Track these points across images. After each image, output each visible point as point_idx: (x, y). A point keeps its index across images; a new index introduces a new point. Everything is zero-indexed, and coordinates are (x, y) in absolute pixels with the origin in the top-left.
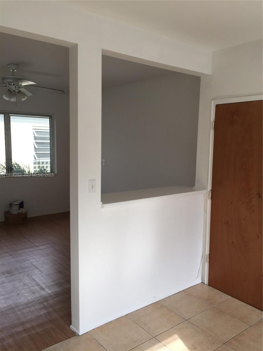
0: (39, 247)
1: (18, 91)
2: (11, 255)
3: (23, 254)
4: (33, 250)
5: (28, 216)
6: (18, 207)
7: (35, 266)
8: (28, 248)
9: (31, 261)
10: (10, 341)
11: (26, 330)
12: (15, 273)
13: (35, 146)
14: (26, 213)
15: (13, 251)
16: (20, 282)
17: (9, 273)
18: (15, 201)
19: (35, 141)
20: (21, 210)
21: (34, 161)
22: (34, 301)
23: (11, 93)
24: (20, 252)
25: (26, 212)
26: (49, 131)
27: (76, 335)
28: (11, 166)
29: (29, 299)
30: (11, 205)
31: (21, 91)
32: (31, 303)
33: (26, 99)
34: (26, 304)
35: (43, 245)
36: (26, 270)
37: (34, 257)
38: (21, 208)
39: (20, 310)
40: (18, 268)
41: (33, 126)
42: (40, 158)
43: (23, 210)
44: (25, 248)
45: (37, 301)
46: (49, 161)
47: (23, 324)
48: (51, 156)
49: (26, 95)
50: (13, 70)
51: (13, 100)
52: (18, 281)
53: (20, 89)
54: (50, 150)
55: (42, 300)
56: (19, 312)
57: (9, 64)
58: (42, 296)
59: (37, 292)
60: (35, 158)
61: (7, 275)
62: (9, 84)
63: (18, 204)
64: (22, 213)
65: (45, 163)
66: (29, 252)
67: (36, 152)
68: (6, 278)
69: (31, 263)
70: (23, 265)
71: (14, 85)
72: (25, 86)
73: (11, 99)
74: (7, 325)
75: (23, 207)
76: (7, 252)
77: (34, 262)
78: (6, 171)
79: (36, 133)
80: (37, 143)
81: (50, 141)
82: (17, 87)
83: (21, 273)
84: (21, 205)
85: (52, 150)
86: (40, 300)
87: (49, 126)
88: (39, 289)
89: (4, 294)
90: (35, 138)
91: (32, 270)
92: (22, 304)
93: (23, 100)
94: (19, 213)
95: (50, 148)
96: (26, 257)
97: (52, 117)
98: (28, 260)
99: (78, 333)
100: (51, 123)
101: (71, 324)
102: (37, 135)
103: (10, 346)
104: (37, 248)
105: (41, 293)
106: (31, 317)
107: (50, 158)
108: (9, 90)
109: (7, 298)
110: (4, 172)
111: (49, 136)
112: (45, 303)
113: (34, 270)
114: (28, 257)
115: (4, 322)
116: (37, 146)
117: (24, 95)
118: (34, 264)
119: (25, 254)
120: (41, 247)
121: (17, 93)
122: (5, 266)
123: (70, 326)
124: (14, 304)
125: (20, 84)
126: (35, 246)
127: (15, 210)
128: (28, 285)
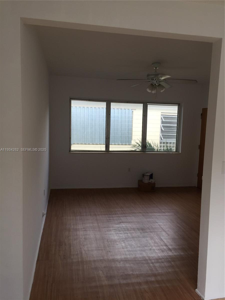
0: (165, 213)
1: (158, 84)
2: (143, 216)
3: (153, 217)
4: (160, 214)
5: (156, 186)
6: (149, 178)
7: (162, 229)
8: (156, 212)
9: (159, 224)
10: (145, 287)
11: (158, 282)
12: (147, 231)
13: (162, 129)
14: (154, 184)
15: (144, 213)
16: (151, 239)
17: (143, 230)
18: (146, 173)
19: (162, 125)
20: (151, 180)
21: (160, 141)
22: (163, 259)
23: (153, 86)
24: (150, 214)
25: (154, 182)
26: (177, 116)
27: (201, 299)
28: (145, 145)
29: (159, 256)
30: (143, 175)
31: (161, 84)
32: (161, 260)
33: (164, 91)
34: (157, 259)
35: (169, 212)
36: (156, 230)
37: (161, 221)
38: (151, 179)
39: (152, 263)
40: (149, 227)
41: (161, 113)
42: (167, 139)
43: (152, 181)
44: (155, 212)
45: (166, 259)
46: (175, 141)
47: (155, 275)
48: (177, 137)
49: (165, 88)
50: (156, 68)
51: (153, 92)
52: (150, 238)
53: (161, 83)
54: (176, 133)
55: (170, 260)
56: (151, 265)
57: (153, 64)
58: (170, 256)
59: (165, 251)
60: (161, 139)
61: (141, 231)
62: (152, 79)
63: (149, 175)
64: (152, 183)
65: (169, 143)
66: (158, 216)
67: (162, 134)
68: (140, 233)
69: (160, 225)
70: (153, 226)
71: (155, 80)
72: (164, 80)
73: (153, 91)
74: (143, 272)
75: (152, 178)
76: (141, 213)
77: (162, 225)
78: (142, 148)
79: (163, 118)
80: (163, 126)
81: (177, 125)
82: (158, 81)
83: (152, 232)
84: (151, 177)
85: (178, 133)
86: (168, 259)
87: (177, 113)
88: (167, 249)
89: (139, 246)
90: (163, 122)
91: (161, 232)
92: (154, 258)
93: (162, 91)
94: (149, 183)
95: (177, 131)
96: (155, 220)
97: (181, 104)
98: (157, 223)
99: (204, 298)
100: (179, 110)
101: (196, 288)
102: (164, 120)
103: (145, 291)
104: (164, 214)
105: (169, 253)
106: (162, 271)
107: (176, 139)
108: (152, 85)
109: (142, 250)
110: (139, 149)
111: (177, 121)
112: (172, 263)
113: (162, 232)
114: (157, 219)
115: (140, 270)
116: (163, 129)
117: (163, 87)
118: (162, 226)
119: (154, 217)
120: (167, 214)
121: (158, 86)
122: (140, 223)
123: (196, 290)
124: (148, 257)
125: (160, 79)
126: (162, 212)
127: (146, 180)
128: (158, 244)
